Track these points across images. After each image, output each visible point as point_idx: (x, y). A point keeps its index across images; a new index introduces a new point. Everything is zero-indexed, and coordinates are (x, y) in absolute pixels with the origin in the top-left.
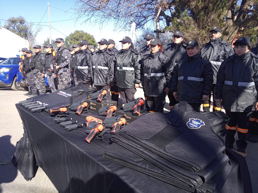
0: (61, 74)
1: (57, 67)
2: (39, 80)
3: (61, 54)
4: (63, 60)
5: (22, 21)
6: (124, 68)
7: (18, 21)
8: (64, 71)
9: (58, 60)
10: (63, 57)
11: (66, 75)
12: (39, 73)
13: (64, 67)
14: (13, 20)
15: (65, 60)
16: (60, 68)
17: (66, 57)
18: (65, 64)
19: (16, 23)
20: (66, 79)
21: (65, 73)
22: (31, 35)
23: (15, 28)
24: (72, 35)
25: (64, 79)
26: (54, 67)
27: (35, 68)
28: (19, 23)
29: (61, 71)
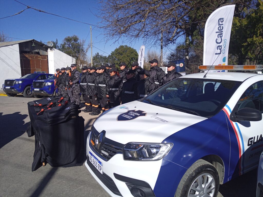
0: (74, 88)
1: (71, 83)
2: (64, 92)
3: (74, 75)
4: (75, 79)
5: (76, 39)
6: (100, 85)
7: (73, 39)
8: (76, 86)
9: (72, 78)
10: (75, 76)
11: (77, 89)
12: (64, 87)
13: (76, 83)
14: (69, 39)
15: (76, 78)
16: (73, 84)
17: (77, 77)
18: (76, 81)
19: (71, 41)
20: (77, 91)
21: (77, 87)
22: (83, 51)
23: (70, 45)
24: (117, 50)
25: (76, 91)
26: (68, 83)
27: (61, 83)
28: (73, 41)
29: (74, 86)
